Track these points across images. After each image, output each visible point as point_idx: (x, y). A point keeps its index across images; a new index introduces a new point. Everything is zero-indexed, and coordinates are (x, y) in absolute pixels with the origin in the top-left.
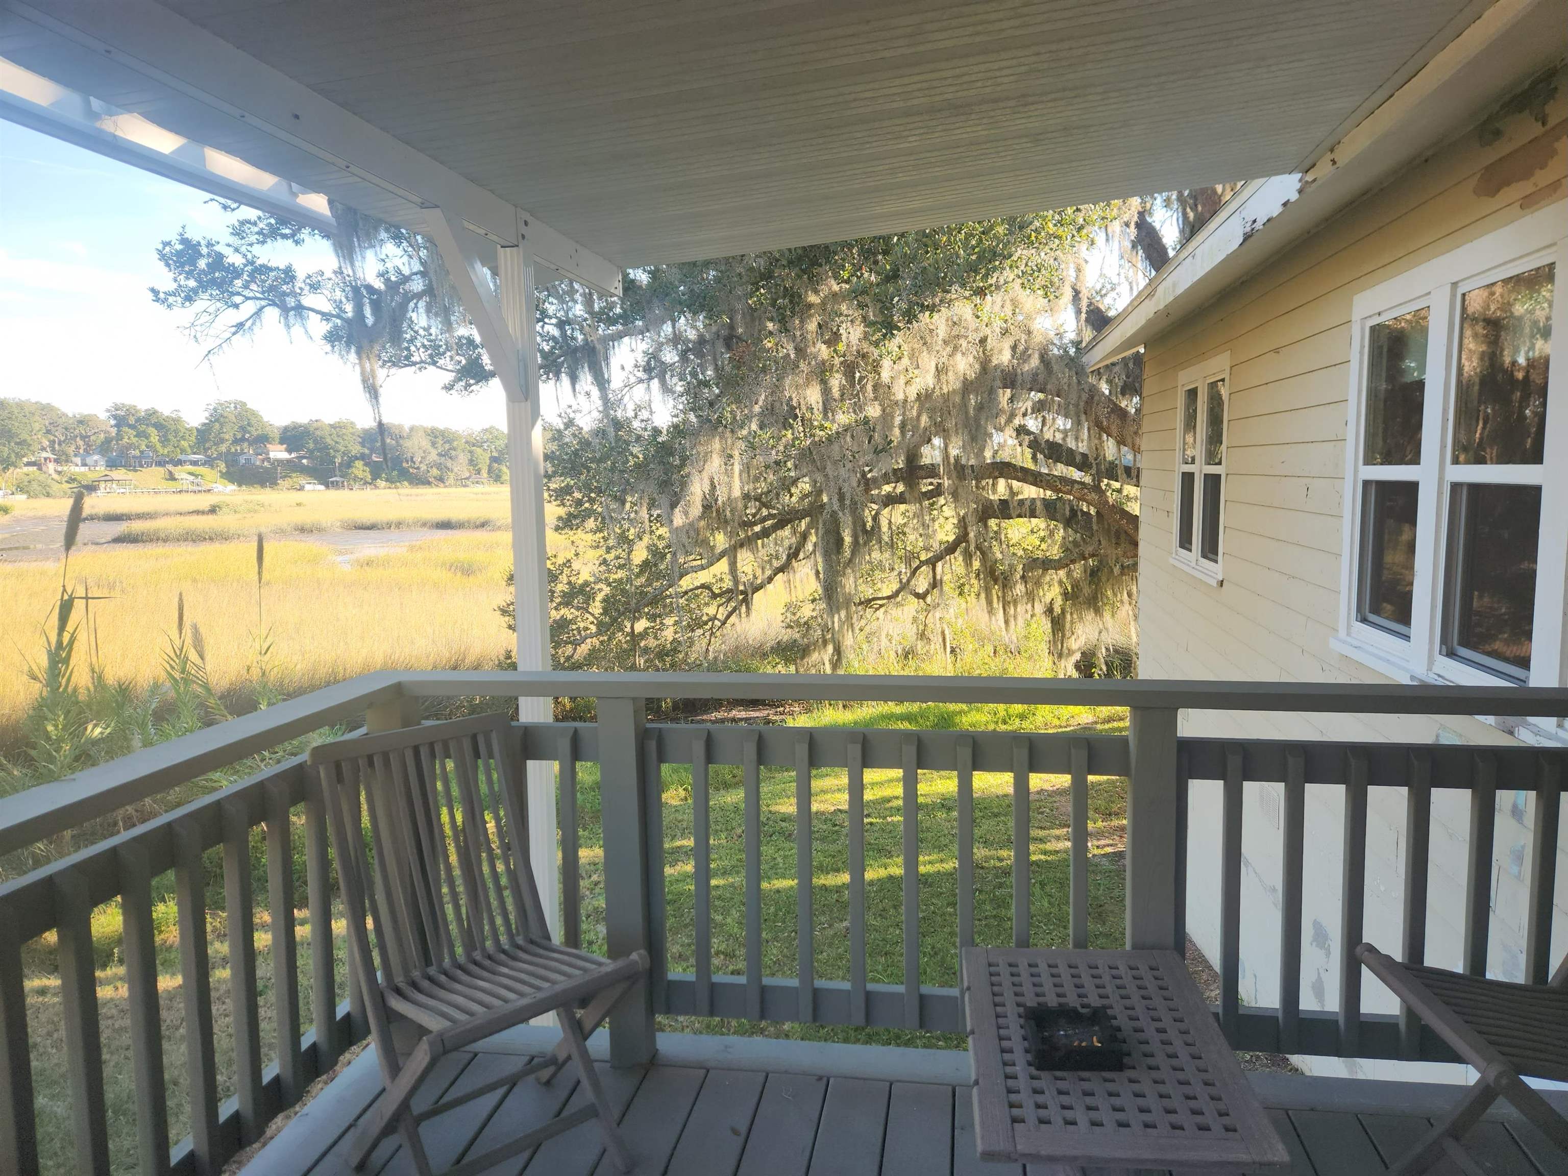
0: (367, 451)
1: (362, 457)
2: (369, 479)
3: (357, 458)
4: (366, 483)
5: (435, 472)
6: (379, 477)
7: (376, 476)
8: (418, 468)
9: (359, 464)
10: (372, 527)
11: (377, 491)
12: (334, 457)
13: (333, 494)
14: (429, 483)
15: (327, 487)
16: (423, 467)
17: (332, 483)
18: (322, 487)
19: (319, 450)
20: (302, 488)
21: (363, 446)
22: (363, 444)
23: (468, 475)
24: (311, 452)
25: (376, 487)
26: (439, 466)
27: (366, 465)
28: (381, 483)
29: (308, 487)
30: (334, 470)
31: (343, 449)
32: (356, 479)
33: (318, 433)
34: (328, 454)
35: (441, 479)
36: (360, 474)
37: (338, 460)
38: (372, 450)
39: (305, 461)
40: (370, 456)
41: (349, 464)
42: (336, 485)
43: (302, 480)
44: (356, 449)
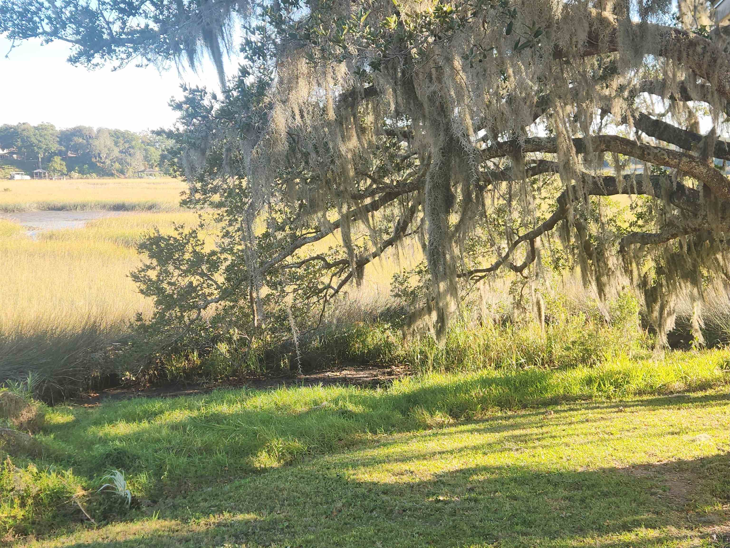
0: (63, 149)
1: (60, 153)
2: (65, 171)
3: (56, 154)
4: (63, 174)
5: (117, 165)
6: (73, 169)
7: (70, 169)
8: (104, 163)
9: (57, 159)
10: (62, 208)
11: (72, 180)
12: (38, 153)
13: (37, 182)
14: (112, 175)
15: (32, 177)
16: (108, 162)
17: (36, 174)
18: (28, 177)
19: (25, 147)
20: (12, 178)
21: (61, 145)
22: (60, 143)
23: (143, 168)
24: (19, 148)
25: (71, 178)
26: (120, 161)
27: (63, 159)
28: (75, 174)
29: (17, 177)
30: (38, 163)
31: (45, 147)
32: (54, 170)
33: (25, 133)
34: (33, 150)
35: (122, 172)
36: (58, 167)
37: (41, 156)
38: (68, 148)
39: (15, 156)
40: (66, 153)
41: (48, 159)
42: (39, 176)
43: (12, 171)
44: (55, 147)
